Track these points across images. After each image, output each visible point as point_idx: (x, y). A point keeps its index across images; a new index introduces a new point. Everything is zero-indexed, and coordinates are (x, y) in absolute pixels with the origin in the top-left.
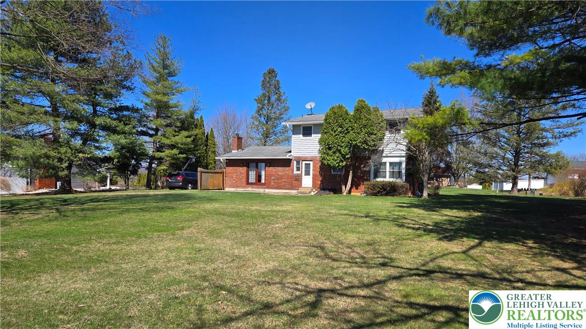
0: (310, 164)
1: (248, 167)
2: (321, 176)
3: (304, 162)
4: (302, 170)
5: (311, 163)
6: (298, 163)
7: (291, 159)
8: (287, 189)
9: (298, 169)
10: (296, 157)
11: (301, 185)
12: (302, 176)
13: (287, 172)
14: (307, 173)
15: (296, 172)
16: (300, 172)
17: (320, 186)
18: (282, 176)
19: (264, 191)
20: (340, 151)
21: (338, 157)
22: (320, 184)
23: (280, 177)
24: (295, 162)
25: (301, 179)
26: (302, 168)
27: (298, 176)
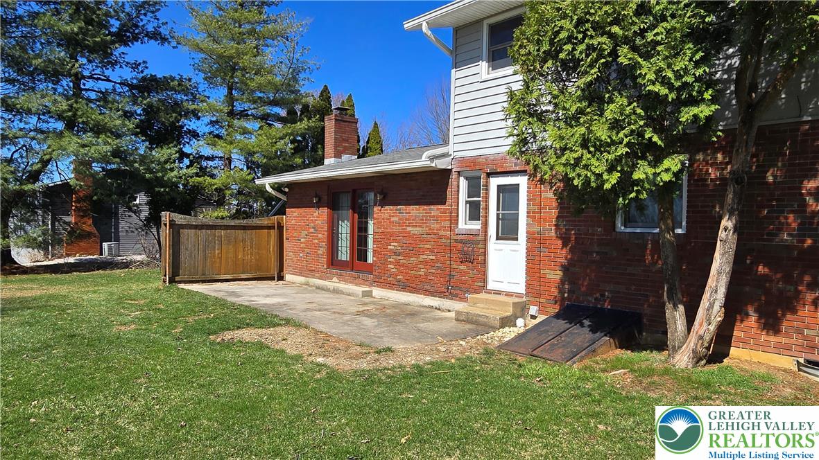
0: (516, 188)
1: (334, 206)
2: (565, 241)
3: (495, 182)
4: (486, 217)
5: (522, 181)
6: (475, 188)
7: (447, 173)
8: (433, 294)
9: (475, 211)
10: (463, 161)
11: (484, 281)
12: (485, 241)
13: (435, 226)
14: (508, 231)
15: (465, 225)
16: (476, 226)
17: (561, 291)
18: (419, 239)
19: (368, 294)
20: (628, 76)
21: (616, 125)
22: (562, 282)
23: (412, 247)
24: (463, 183)
25: (485, 254)
26: (486, 208)
27: (471, 242)
